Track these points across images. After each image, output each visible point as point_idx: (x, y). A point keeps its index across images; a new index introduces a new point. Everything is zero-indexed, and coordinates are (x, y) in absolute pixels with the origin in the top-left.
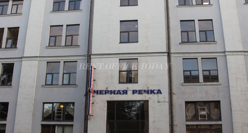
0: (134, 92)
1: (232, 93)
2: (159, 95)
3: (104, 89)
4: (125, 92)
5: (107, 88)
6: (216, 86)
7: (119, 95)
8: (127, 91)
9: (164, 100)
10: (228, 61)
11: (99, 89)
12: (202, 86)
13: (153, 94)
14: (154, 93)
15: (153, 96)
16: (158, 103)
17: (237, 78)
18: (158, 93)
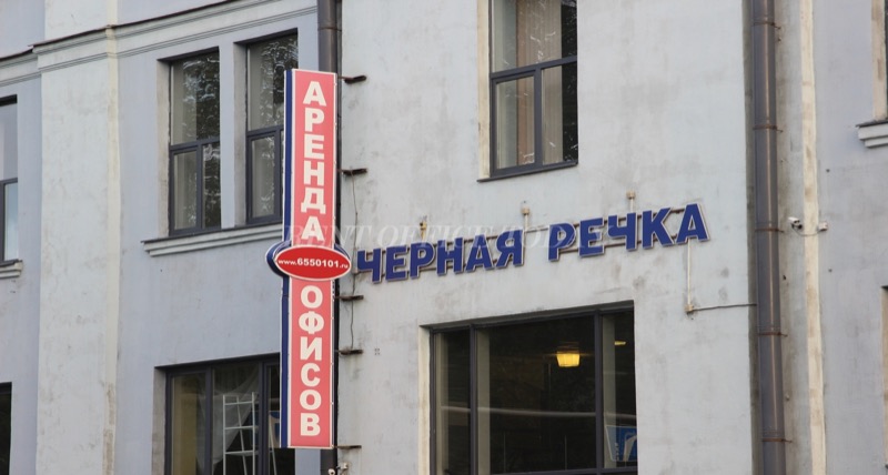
0: (561, 241)
2: (693, 245)
3: (408, 238)
4: (511, 251)
5: (423, 227)
7: (481, 276)
9: (723, 293)
11: (385, 243)
13: (658, 247)
14: (665, 240)
15: (659, 260)
16: (686, 320)
18: (683, 237)
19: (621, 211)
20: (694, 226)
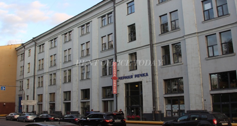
0: (136, 76)
1: (189, 71)
2: (147, 76)
3: (123, 76)
4: (132, 77)
5: (124, 75)
6: (180, 66)
7: (129, 79)
8: (132, 76)
9: (150, 80)
10: (186, 44)
11: (121, 76)
12: (172, 67)
13: (144, 76)
15: (144, 78)
16: (147, 83)
17: (192, 57)
18: (146, 75)
19: (141, 73)
20: (147, 75)
